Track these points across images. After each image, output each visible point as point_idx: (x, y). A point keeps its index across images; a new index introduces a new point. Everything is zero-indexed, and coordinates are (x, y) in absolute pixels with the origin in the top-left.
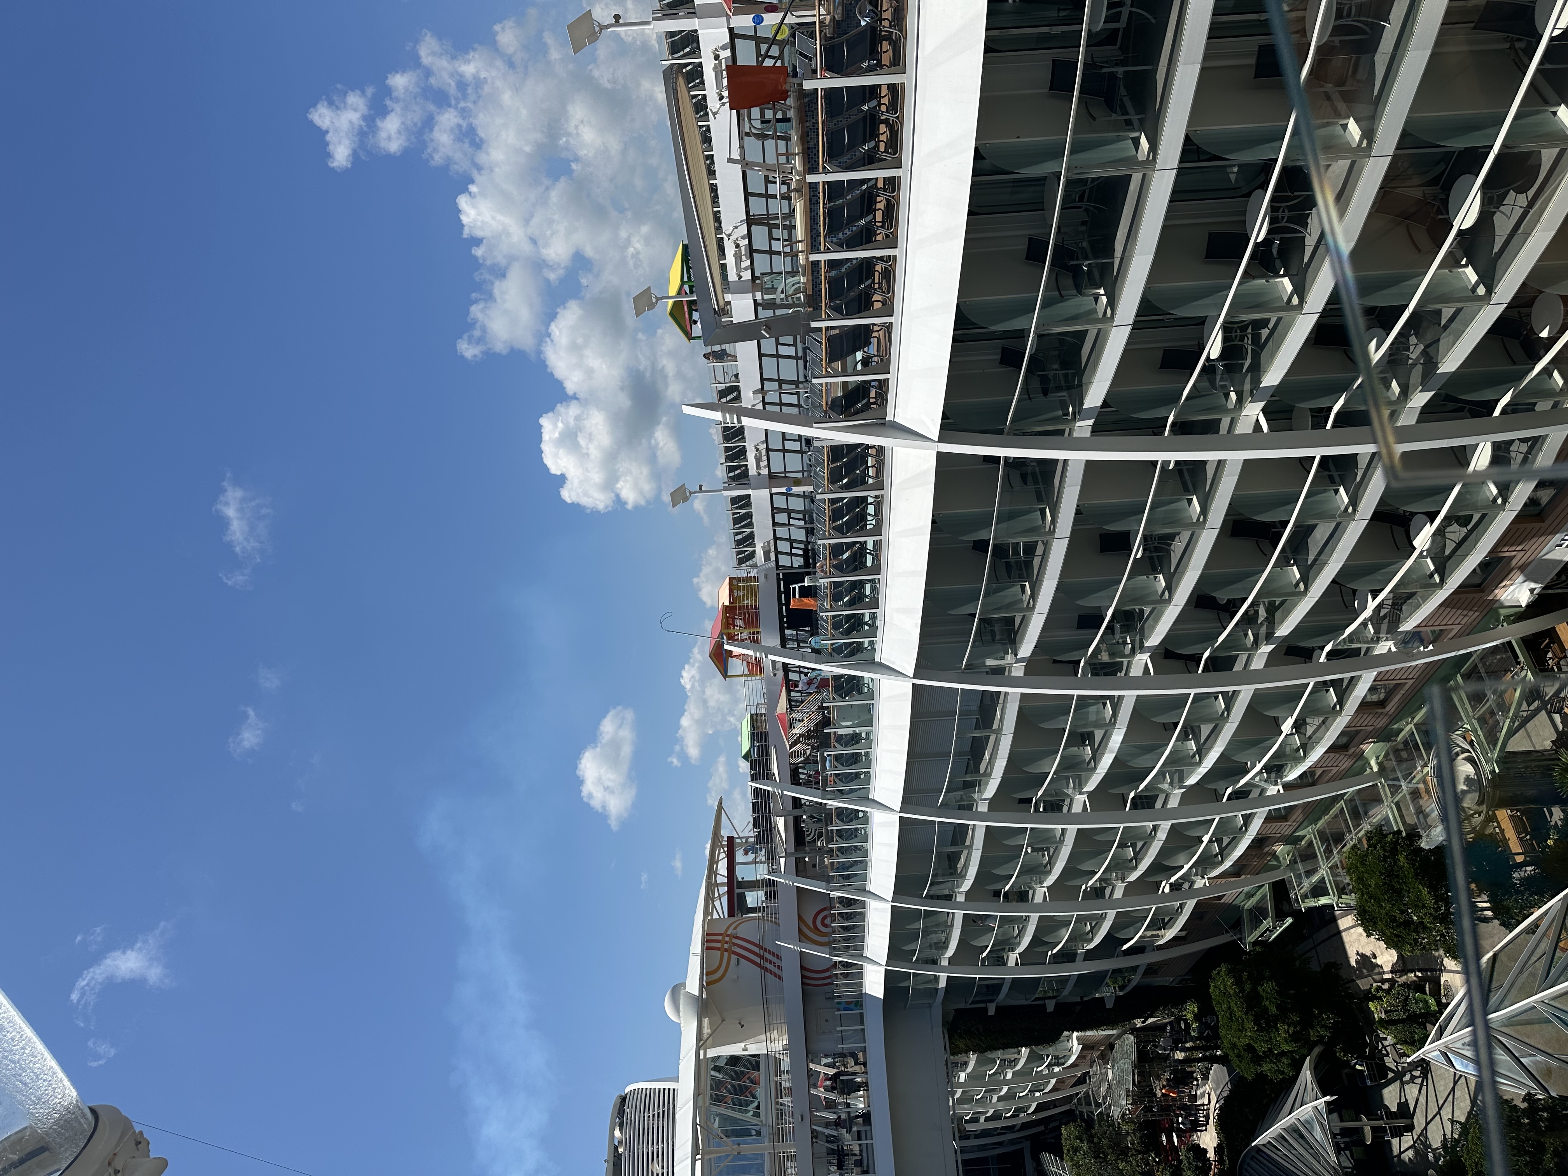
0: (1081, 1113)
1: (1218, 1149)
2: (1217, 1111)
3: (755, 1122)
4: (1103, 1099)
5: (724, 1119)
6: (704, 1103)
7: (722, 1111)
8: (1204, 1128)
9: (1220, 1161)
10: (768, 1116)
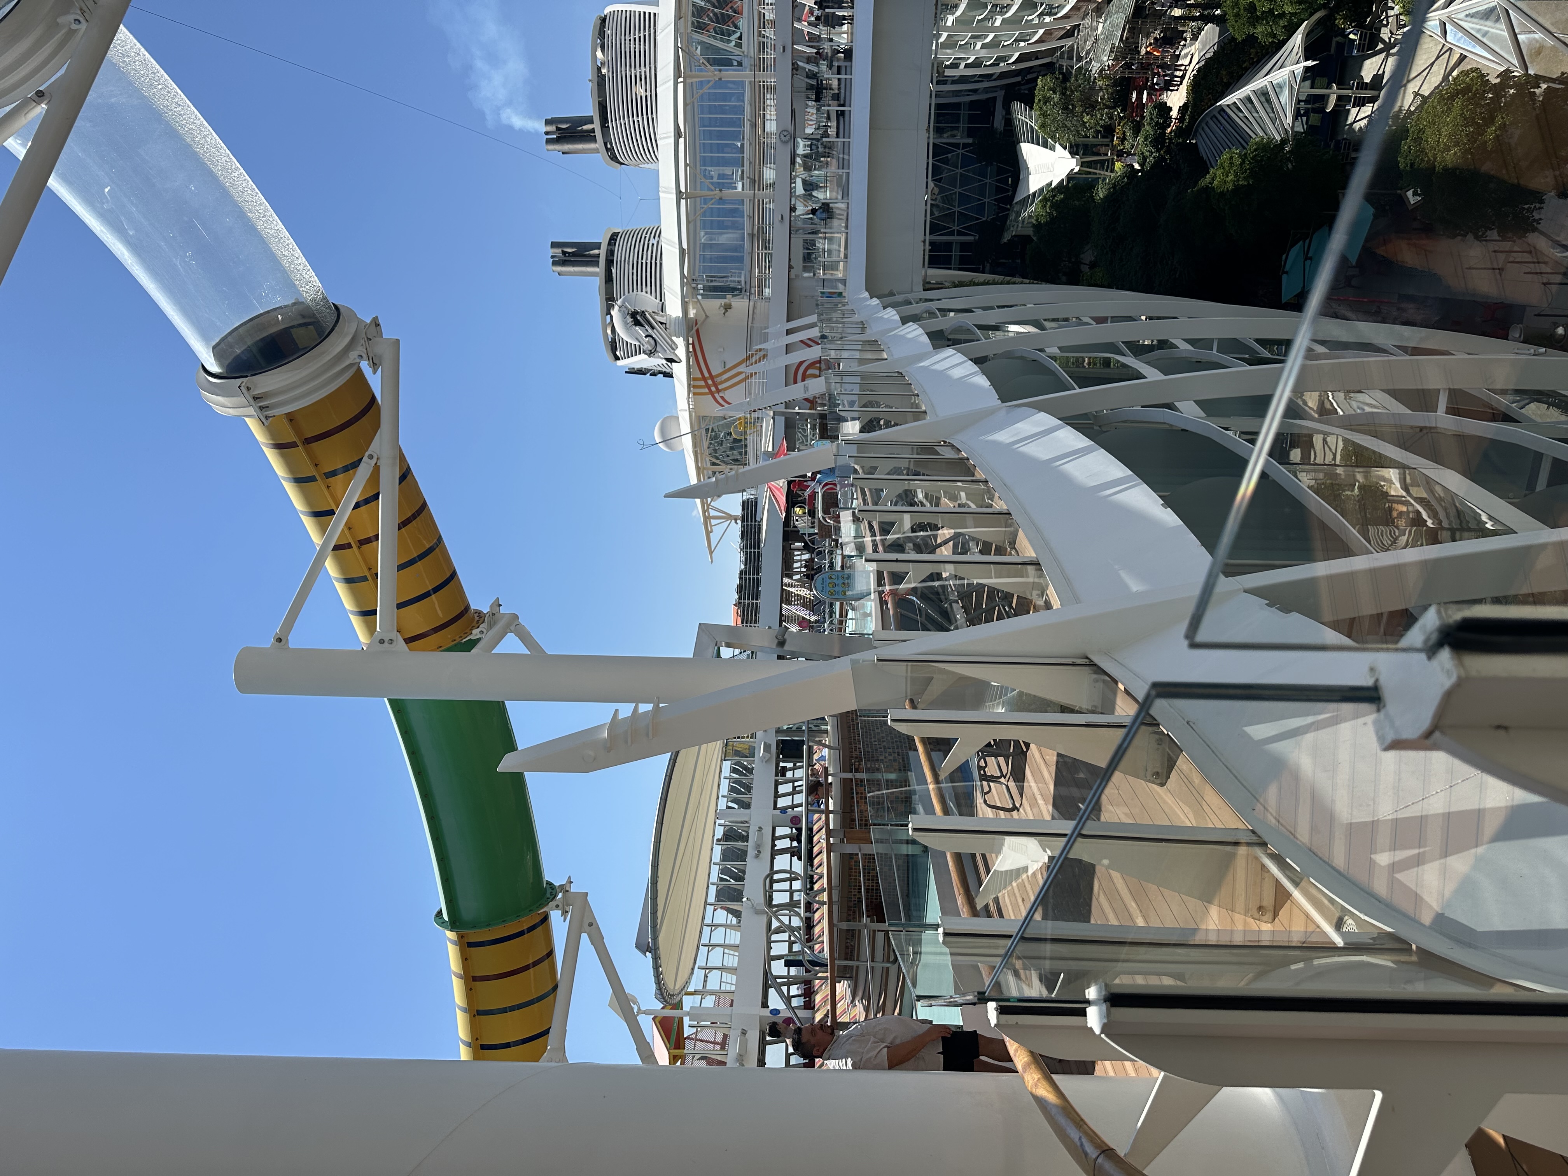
0: (1061, 66)
1: (1183, 109)
2: (1195, 72)
3: (737, 53)
4: (1086, 54)
5: (707, 48)
6: (686, 27)
7: (705, 39)
8: (1176, 88)
9: (1181, 119)
10: (749, 47)
